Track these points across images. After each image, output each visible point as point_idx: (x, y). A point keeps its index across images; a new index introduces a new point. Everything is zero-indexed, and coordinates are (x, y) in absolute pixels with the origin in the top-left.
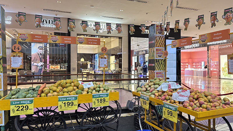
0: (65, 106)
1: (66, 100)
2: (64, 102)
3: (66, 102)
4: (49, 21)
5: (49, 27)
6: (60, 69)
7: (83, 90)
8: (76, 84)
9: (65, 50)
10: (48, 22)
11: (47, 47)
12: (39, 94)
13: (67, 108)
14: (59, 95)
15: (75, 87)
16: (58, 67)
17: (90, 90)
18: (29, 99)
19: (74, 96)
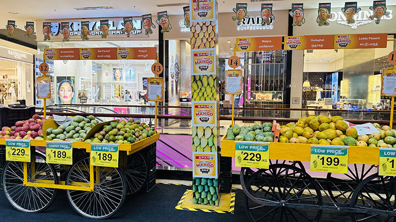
0: (323, 164)
1: (326, 153)
2: (321, 156)
3: (326, 157)
4: (258, 18)
5: (257, 29)
6: (273, 99)
7: (356, 138)
8: (341, 126)
9: (281, 66)
10: (256, 21)
11: (249, 63)
12: (277, 137)
13: (327, 169)
14: (311, 143)
15: (338, 131)
16: (267, 96)
17: (371, 140)
18: (262, 143)
19: (341, 147)
